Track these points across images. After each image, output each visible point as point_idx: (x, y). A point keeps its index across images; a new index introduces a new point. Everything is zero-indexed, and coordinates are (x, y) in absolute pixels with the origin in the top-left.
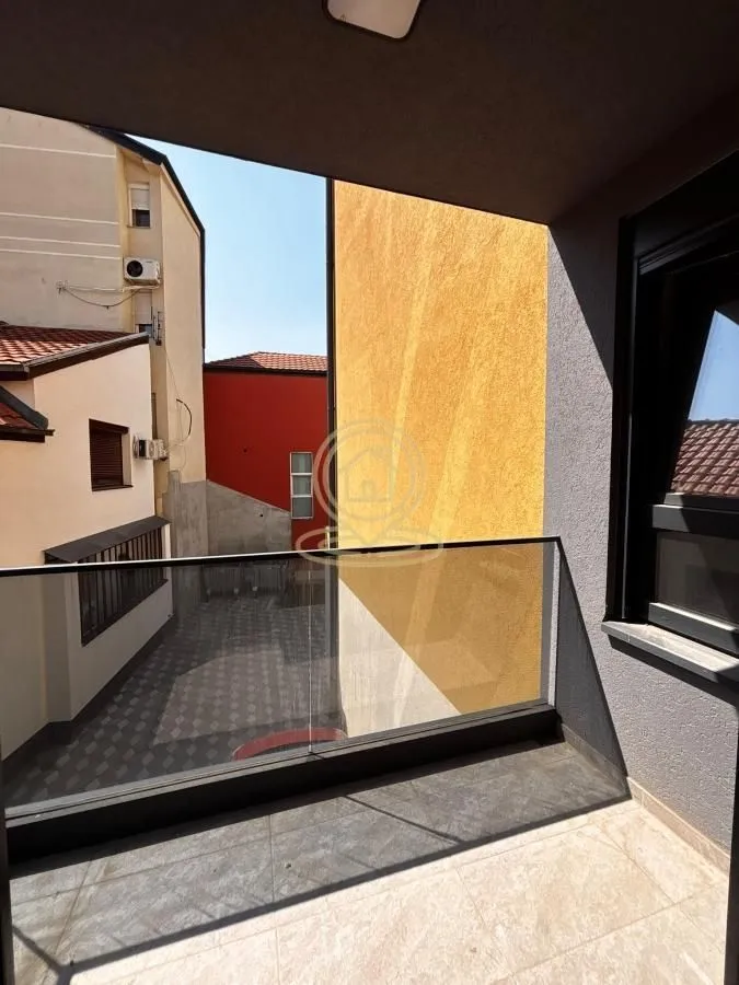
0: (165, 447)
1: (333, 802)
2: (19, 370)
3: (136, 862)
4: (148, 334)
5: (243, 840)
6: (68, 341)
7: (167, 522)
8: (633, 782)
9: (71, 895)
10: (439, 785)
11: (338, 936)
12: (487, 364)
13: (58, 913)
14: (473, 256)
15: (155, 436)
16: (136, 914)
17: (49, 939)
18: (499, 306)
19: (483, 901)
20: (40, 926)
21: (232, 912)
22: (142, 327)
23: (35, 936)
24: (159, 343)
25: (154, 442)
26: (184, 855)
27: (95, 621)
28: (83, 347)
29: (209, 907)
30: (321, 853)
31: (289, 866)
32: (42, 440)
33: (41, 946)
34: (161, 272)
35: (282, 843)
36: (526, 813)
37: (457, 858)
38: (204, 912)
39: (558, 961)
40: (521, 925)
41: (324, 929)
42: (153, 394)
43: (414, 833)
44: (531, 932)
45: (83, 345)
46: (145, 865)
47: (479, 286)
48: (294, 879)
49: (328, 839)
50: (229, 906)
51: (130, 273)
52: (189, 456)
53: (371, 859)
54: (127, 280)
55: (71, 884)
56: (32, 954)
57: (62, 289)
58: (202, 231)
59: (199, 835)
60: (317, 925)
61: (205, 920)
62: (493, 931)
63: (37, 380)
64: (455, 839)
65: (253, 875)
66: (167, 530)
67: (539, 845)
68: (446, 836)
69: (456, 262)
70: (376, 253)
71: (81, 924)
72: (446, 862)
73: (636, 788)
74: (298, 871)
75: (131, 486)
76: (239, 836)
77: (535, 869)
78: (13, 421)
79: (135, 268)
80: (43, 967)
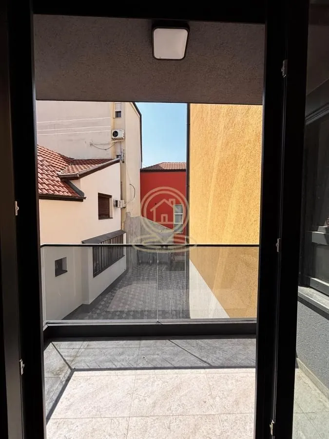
0: (125, 203)
1: (164, 341)
2: (76, 176)
3: (97, 345)
4: (119, 159)
5: (131, 346)
6: (92, 164)
7: (126, 232)
8: (300, 360)
9: (77, 350)
10: (207, 344)
11: (156, 383)
12: (244, 167)
13: (73, 354)
14: (239, 120)
15: (122, 199)
16: (94, 360)
17: (70, 361)
18: (249, 142)
19: (213, 387)
20: (68, 356)
21: (123, 367)
22: (118, 156)
23: (66, 359)
24: (123, 162)
25: (121, 201)
26: (110, 346)
27: (98, 269)
28: (97, 166)
29: (116, 363)
30: (156, 356)
31: (144, 358)
32: (83, 201)
33: (68, 362)
34: (125, 134)
35: (143, 350)
36: (243, 362)
37: (207, 370)
38: (114, 364)
39: (239, 416)
40: (227, 399)
41: (152, 380)
42: (121, 182)
43: (193, 358)
44: (230, 403)
45: (97, 165)
46: (98, 346)
47: (241, 133)
48: (145, 362)
49: (160, 353)
50: (122, 365)
51: (113, 135)
52: (134, 206)
53: (173, 363)
54: (112, 139)
55: (78, 347)
56: (65, 363)
57: (91, 145)
58: (140, 115)
59: (116, 341)
60: (149, 378)
61: (114, 367)
62: (215, 398)
63: (81, 179)
64: (209, 364)
65: (131, 358)
66: (125, 235)
67: (245, 375)
68: (205, 362)
69: (233, 122)
70: (205, 119)
71: (78, 359)
72: (202, 371)
73: (300, 364)
74: (147, 360)
75: (112, 218)
76: (129, 345)
77: (239, 382)
78: (73, 194)
79: (115, 134)
80: (67, 367)
